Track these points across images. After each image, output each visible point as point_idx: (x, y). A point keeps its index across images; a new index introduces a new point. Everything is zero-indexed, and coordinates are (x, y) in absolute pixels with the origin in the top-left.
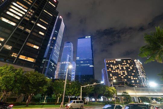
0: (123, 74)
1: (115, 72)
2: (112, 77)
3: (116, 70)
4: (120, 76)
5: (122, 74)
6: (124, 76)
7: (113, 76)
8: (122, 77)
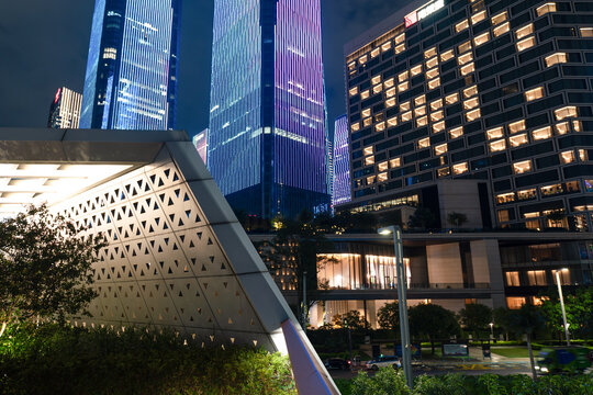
0: (450, 124)
1: (392, 122)
2: (373, 170)
3: (404, 106)
4: (424, 143)
5: (438, 127)
6: (456, 133)
7: (378, 159)
8: (441, 149)
